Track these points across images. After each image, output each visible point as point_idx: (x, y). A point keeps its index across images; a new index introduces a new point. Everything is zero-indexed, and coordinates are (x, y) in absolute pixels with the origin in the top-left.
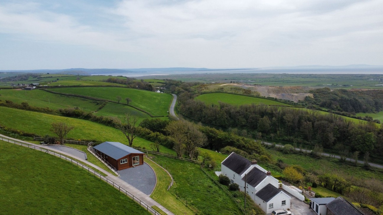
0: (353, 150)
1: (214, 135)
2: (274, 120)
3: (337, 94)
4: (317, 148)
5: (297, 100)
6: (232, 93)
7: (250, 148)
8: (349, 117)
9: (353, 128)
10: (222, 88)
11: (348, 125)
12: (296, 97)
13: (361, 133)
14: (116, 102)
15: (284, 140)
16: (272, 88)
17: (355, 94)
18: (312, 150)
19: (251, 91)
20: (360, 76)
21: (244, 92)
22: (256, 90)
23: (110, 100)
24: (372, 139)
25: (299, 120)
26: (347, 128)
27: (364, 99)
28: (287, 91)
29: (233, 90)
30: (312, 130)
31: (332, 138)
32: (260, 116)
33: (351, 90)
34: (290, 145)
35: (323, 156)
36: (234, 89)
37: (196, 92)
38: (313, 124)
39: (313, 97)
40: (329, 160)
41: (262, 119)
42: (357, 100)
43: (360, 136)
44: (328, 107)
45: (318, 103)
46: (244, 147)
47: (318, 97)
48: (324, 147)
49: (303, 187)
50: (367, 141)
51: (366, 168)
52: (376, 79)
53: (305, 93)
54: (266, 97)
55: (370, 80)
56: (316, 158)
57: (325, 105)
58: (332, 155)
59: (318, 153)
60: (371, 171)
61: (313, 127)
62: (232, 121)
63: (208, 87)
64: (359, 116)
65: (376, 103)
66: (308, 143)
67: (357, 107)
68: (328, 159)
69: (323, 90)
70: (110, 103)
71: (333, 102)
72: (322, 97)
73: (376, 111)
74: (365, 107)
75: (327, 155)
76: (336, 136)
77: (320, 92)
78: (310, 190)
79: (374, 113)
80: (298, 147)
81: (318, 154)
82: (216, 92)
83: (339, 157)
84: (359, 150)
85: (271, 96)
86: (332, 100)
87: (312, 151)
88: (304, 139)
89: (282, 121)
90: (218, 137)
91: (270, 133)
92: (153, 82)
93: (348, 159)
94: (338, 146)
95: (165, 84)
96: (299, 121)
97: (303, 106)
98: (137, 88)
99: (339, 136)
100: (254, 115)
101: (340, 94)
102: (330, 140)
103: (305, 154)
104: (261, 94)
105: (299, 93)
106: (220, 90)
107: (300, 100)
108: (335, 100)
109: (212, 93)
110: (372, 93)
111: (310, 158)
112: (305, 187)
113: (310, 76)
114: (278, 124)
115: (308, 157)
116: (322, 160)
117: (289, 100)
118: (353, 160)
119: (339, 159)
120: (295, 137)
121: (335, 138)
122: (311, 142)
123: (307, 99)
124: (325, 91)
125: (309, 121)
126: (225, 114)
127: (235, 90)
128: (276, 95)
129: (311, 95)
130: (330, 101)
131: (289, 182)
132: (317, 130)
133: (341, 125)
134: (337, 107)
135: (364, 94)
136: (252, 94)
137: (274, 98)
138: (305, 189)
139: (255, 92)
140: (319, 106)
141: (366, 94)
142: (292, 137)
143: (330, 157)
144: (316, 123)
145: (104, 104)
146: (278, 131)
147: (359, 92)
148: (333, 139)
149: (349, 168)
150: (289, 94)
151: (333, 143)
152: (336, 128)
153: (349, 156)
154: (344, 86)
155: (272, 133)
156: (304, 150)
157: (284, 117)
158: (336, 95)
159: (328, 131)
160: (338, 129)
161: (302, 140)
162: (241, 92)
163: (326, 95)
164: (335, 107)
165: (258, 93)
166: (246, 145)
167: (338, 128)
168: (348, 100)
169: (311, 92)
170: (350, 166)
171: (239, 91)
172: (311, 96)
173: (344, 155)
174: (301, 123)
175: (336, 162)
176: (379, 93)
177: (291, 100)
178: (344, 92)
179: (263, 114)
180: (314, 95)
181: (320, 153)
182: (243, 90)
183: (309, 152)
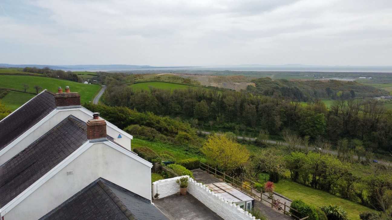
1: (124, 116)
2: (213, 105)
3: (278, 83)
5: (240, 89)
6: (169, 83)
7: (174, 131)
10: (159, 77)
11: (296, 107)
12: (238, 86)
13: (310, 115)
14: (22, 91)
15: (224, 128)
16: (213, 77)
17: (296, 84)
18: (256, 137)
19: (191, 80)
20: (296, 73)
21: (183, 81)
22: (196, 80)
23: (14, 89)
24: (323, 121)
25: (241, 104)
26: (295, 110)
27: (304, 89)
28: (228, 80)
29: (171, 79)
30: (256, 114)
31: (278, 121)
32: (197, 101)
33: (292, 80)
34: (231, 133)
35: (269, 144)
37: (129, 81)
38: (257, 108)
39: (255, 87)
41: (199, 103)
42: (298, 89)
43: (309, 118)
45: (261, 92)
46: (166, 130)
47: (260, 86)
48: (270, 134)
49: (252, 184)
50: (317, 124)
52: (310, 75)
53: (247, 82)
54: (207, 86)
55: (305, 76)
56: (261, 146)
58: (279, 142)
59: (263, 140)
61: (257, 111)
62: (163, 108)
63: (144, 76)
65: (315, 93)
66: (251, 129)
67: (298, 96)
69: (265, 79)
70: (14, 92)
71: (275, 90)
72: (264, 86)
74: (306, 96)
75: (274, 142)
76: (282, 120)
77: (262, 82)
78: (270, 191)
80: (240, 135)
81: (264, 142)
82: (152, 81)
83: (286, 144)
84: (309, 134)
85: (212, 85)
86: (275, 88)
88: (247, 125)
89: (222, 106)
90: (130, 118)
91: (209, 121)
92: (83, 74)
95: (96, 77)
96: (242, 106)
98: (57, 78)
99: (285, 119)
100: (190, 100)
101: (281, 84)
102: (277, 124)
103: (249, 143)
104: (201, 83)
105: (241, 82)
106: (156, 80)
107: (243, 89)
108: (277, 88)
109: (147, 82)
110: (311, 84)
111: (254, 147)
112: (257, 184)
114: (217, 109)
115: (252, 145)
116: (268, 149)
117: (231, 89)
120: (237, 124)
121: (282, 123)
122: (255, 129)
123: (249, 88)
124: (267, 81)
125: (253, 104)
126: (156, 100)
127: (173, 79)
128: (217, 84)
130: (273, 89)
131: (218, 173)
132: (262, 113)
133: (288, 107)
135: (304, 84)
136: (192, 84)
137: (215, 87)
138: (256, 187)
139: (195, 81)
141: (306, 85)
142: (233, 124)
143: (276, 145)
144: (260, 106)
145: (4, 93)
146: (218, 118)
147: (299, 82)
148: (280, 123)
150: (230, 84)
151: (279, 128)
152: (283, 111)
155: (211, 120)
156: (247, 139)
157: (224, 100)
158: (278, 85)
159: (273, 115)
160: (285, 112)
161: (245, 126)
162: (180, 81)
163: (268, 84)
165: (198, 82)
166: (169, 128)
167: (284, 110)
168: (289, 89)
169: (253, 81)
171: (177, 80)
172: (253, 85)
174: (244, 107)
176: (317, 83)
177: (233, 89)
178: (285, 82)
179: (200, 98)
180: (256, 84)
181: (265, 141)
182: (182, 79)
183: (254, 139)
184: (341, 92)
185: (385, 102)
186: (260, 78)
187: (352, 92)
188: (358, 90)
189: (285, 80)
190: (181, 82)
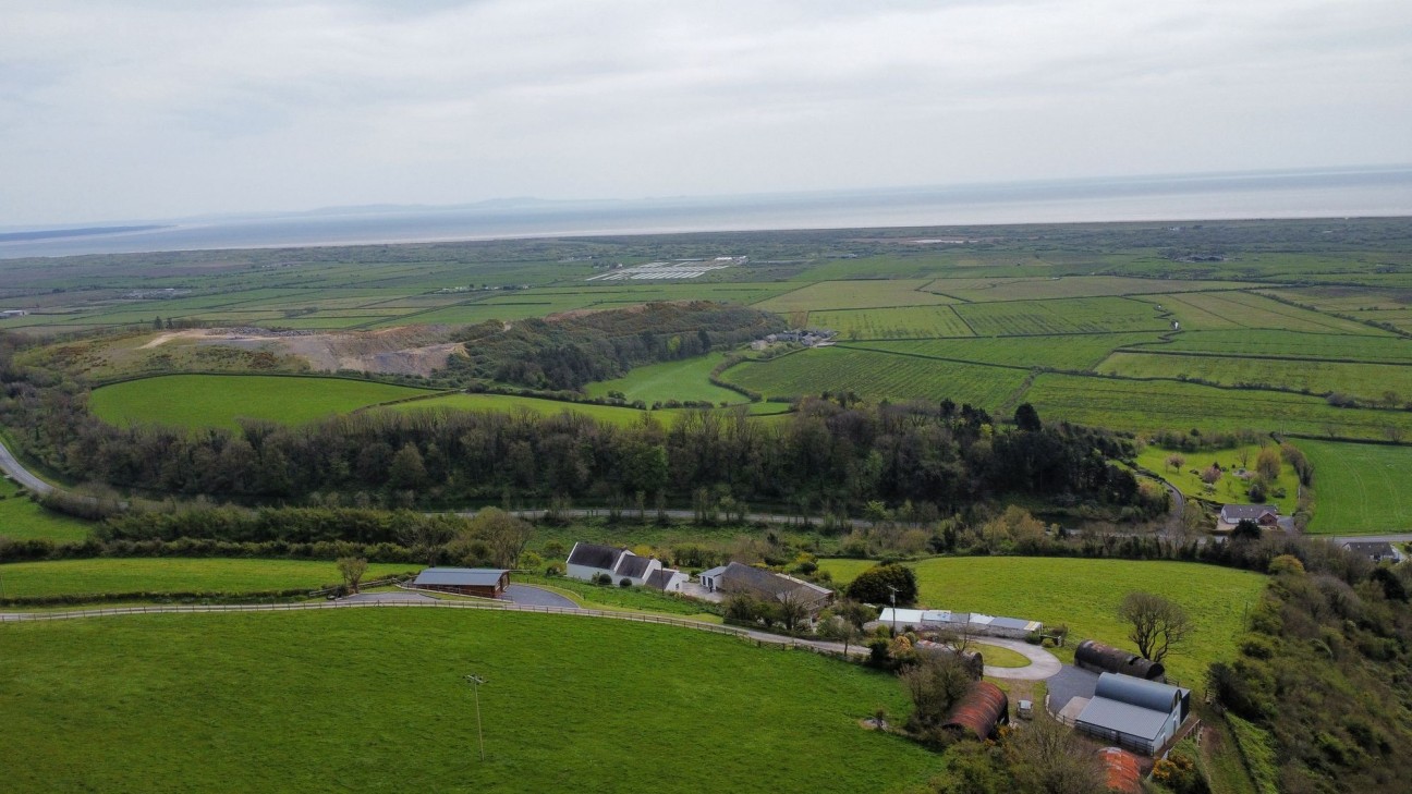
0: (630, 490)
2: (433, 451)
3: (523, 335)
4: (557, 502)
5: (428, 369)
6: (210, 373)
8: (576, 401)
9: (621, 440)
12: (423, 359)
13: (640, 451)
15: (472, 498)
16: (339, 337)
18: (546, 508)
19: (274, 356)
21: (250, 361)
22: (289, 352)
24: (663, 459)
26: (610, 443)
28: (389, 345)
29: (209, 358)
30: (534, 459)
31: (583, 471)
32: (389, 446)
34: (493, 508)
35: (573, 518)
36: (211, 355)
39: (467, 355)
40: (587, 525)
41: (400, 452)
42: (576, 349)
43: (638, 456)
44: (516, 381)
45: (490, 372)
47: (481, 353)
48: (572, 497)
50: (654, 466)
51: (663, 523)
52: (579, 257)
53: (441, 343)
54: (333, 371)
56: (558, 525)
57: (509, 374)
58: (592, 511)
59: (561, 512)
60: (673, 527)
61: (536, 452)
64: (598, 397)
65: (618, 350)
66: (531, 493)
67: (580, 367)
68: (585, 521)
69: (487, 328)
71: (525, 363)
72: (490, 350)
73: (621, 370)
74: (598, 366)
75: (581, 513)
76: (589, 465)
77: (479, 337)
79: (619, 377)
80: (513, 508)
81: (562, 515)
82: (151, 375)
83: (604, 513)
84: (643, 488)
85: (346, 367)
86: (521, 357)
87: (546, 511)
88: (518, 486)
89: (455, 450)
91: (430, 488)
93: (625, 513)
94: (599, 486)
97: (454, 388)
99: (594, 464)
100: (373, 446)
101: (532, 337)
102: (580, 477)
103: (534, 522)
104: (310, 362)
105: (424, 346)
106: (160, 366)
107: (436, 367)
108: (527, 357)
109: (133, 379)
110: (603, 322)
111: (545, 529)
113: (382, 254)
114: (444, 459)
115: (540, 527)
116: (573, 528)
117: (404, 371)
118: (635, 513)
119: (607, 518)
121: (589, 471)
122: (537, 490)
123: (452, 360)
124: (493, 333)
127: (215, 358)
128: (361, 361)
129: (458, 348)
130: (520, 363)
134: (539, 378)
135: (585, 325)
136: (283, 368)
137: (358, 372)
139: (290, 359)
140: (492, 380)
141: (590, 326)
142: (490, 487)
143: (587, 518)
147: (572, 321)
148: (586, 472)
149: (632, 531)
150: (398, 354)
151: (587, 482)
153: (628, 507)
154: (505, 288)
155: (434, 486)
156: (528, 514)
158: (523, 339)
159: (572, 458)
161: (515, 489)
162: (240, 365)
163: (500, 343)
164: (535, 378)
165: (299, 361)
168: (557, 352)
169: (454, 337)
170: (632, 528)
171: (230, 360)
172: (460, 352)
173: (615, 505)
174: (504, 447)
175: (603, 525)
177: (415, 373)
178: (538, 326)
180: (467, 347)
181: (566, 513)
182: (246, 355)
183: (541, 513)
184: (677, 339)
185: (778, 353)
186: (473, 327)
187: (702, 335)
188: (716, 325)
189: (538, 320)
190: (245, 368)
